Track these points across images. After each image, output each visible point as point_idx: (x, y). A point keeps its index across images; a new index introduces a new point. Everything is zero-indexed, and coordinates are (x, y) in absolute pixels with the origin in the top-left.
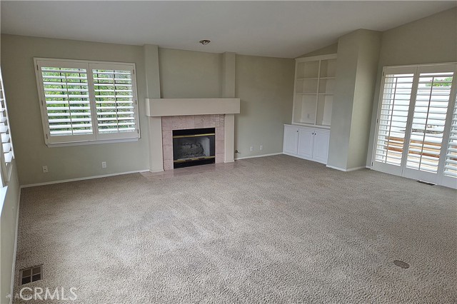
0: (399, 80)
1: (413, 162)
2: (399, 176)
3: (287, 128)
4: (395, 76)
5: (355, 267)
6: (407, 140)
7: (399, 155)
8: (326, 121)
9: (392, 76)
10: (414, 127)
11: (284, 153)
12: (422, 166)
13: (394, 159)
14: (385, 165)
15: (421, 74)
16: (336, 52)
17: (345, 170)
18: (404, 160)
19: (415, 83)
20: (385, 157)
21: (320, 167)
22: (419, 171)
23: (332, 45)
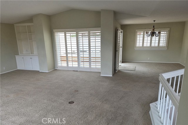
0: (60, 35)
1: (70, 64)
2: (67, 70)
3: (17, 57)
4: (58, 33)
5: (56, 110)
6: (67, 56)
7: (66, 63)
8: (35, 52)
9: (57, 33)
10: (68, 52)
11: (18, 69)
12: (73, 65)
13: (64, 64)
14: (62, 67)
15: (67, 33)
16: (33, 23)
17: (48, 72)
18: (67, 64)
19: (65, 36)
20: (61, 64)
21: (37, 72)
22: (73, 67)
23: (30, 19)
